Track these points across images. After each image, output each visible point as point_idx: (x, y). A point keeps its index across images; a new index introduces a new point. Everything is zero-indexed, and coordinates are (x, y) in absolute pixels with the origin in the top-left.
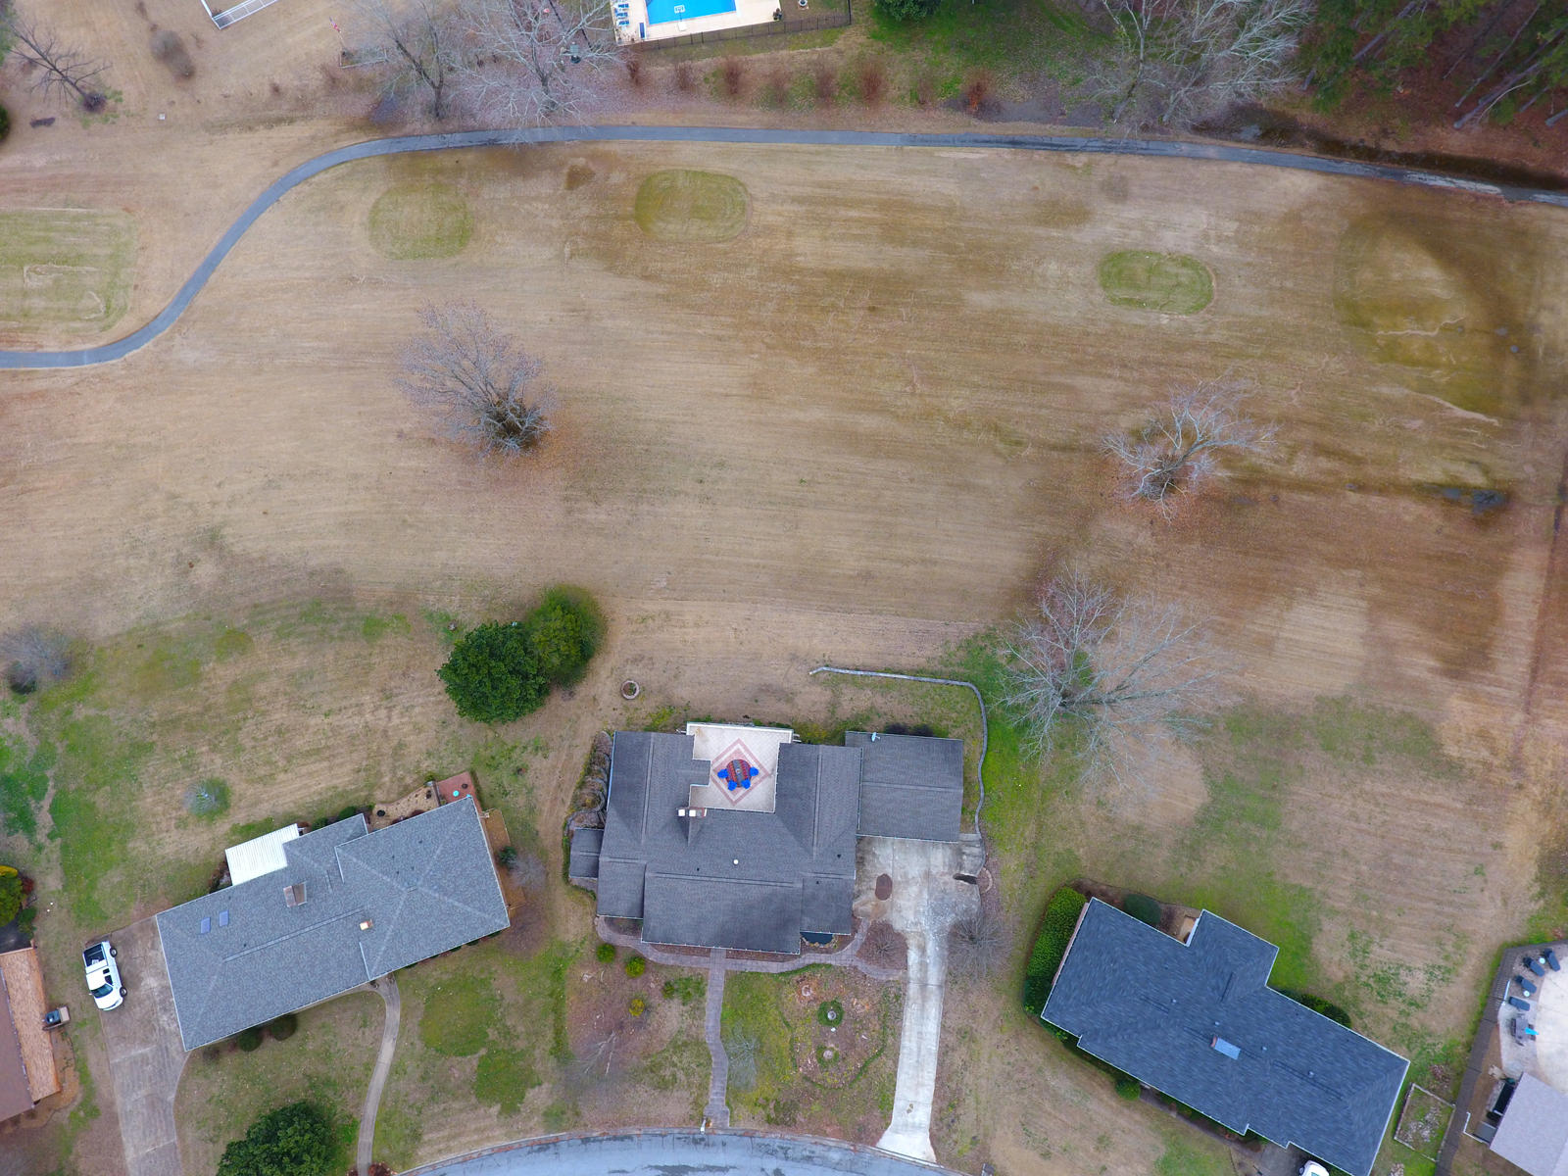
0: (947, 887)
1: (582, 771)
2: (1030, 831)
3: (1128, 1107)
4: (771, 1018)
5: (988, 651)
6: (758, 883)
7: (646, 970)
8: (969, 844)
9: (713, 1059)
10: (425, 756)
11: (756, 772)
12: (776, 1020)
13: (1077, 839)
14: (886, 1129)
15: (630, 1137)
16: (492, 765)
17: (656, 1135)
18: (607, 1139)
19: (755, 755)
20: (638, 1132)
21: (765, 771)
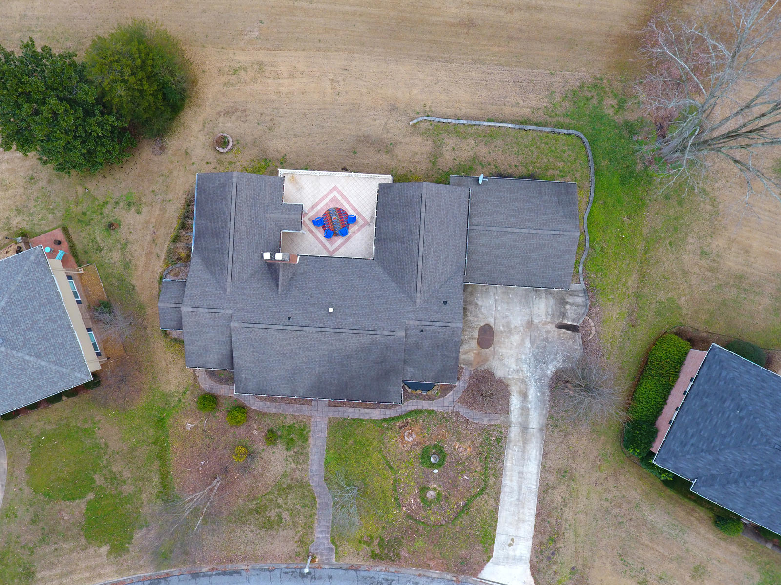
0: (550, 335)
1: (176, 225)
2: (632, 281)
3: (725, 540)
4: (374, 462)
5: (595, 102)
6: (355, 331)
7: (248, 418)
8: (573, 294)
9: (317, 500)
10: (15, 212)
11: (354, 220)
12: (379, 463)
13: (679, 288)
14: (488, 561)
15: (238, 572)
16: (84, 221)
17: (264, 570)
18: (216, 574)
19: (352, 202)
20: (247, 568)
21: (363, 219)
